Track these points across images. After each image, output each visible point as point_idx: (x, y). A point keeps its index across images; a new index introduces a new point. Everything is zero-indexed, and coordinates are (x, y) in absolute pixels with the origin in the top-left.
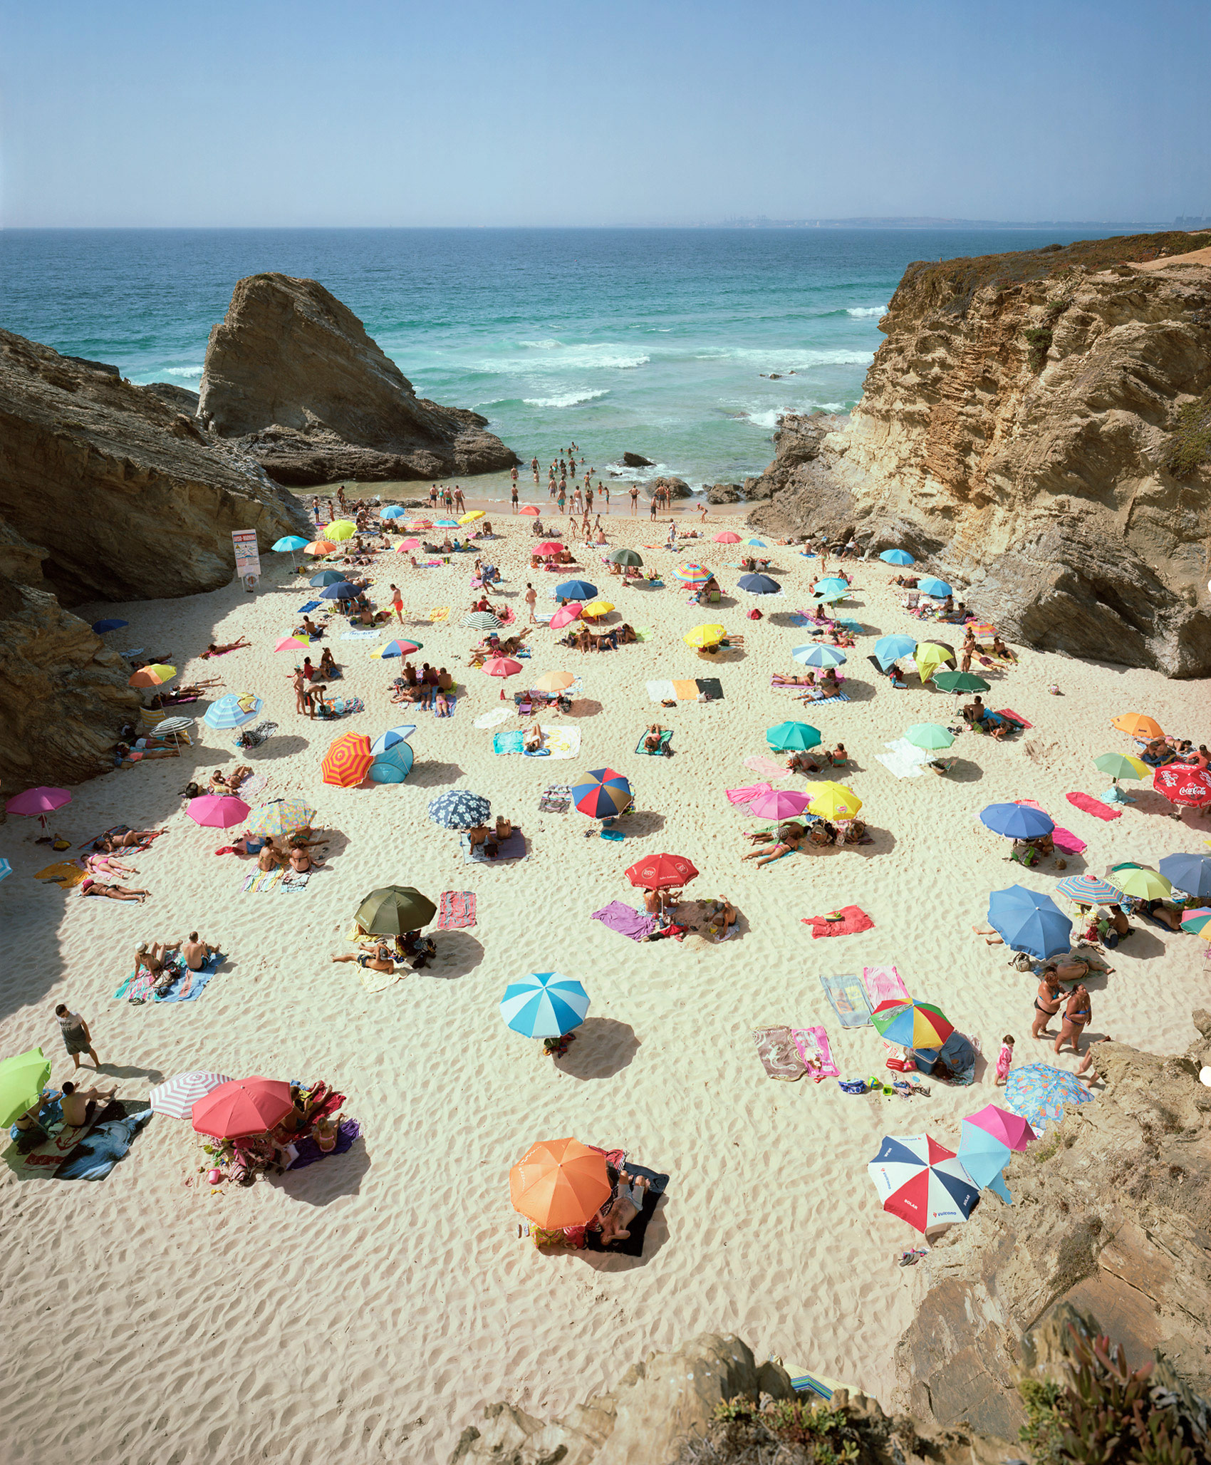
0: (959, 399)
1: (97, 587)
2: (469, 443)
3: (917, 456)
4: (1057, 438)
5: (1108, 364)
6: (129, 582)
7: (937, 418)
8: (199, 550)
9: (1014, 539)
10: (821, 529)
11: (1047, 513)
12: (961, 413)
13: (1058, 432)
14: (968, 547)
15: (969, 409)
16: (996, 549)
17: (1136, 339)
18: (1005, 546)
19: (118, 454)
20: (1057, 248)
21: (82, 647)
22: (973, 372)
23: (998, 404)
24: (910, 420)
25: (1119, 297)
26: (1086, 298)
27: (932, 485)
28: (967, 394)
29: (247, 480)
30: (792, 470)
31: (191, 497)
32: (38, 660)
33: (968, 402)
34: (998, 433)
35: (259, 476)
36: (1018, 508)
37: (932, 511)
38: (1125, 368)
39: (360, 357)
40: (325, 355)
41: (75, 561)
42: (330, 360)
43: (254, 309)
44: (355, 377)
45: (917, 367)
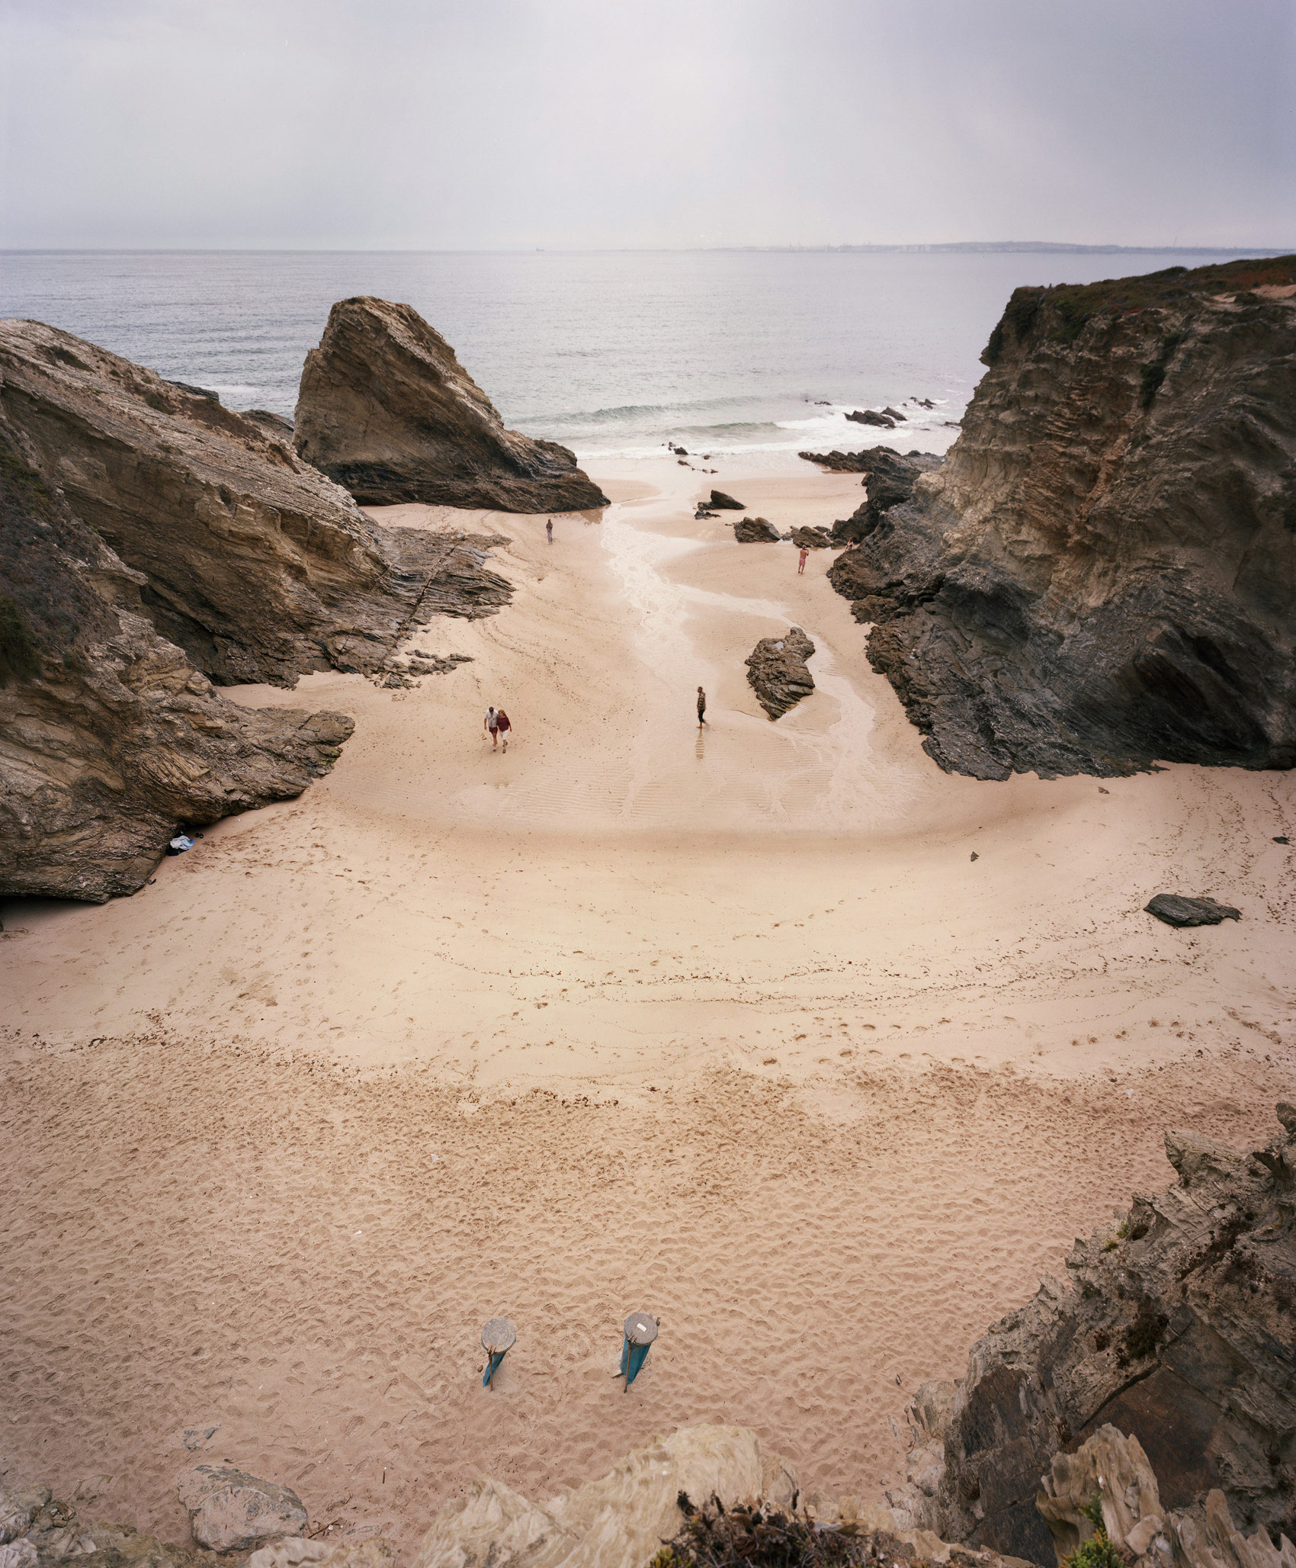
0: (1062, 438)
1: (193, 615)
2: (556, 477)
3: (1013, 500)
4: (1167, 482)
5: (1226, 401)
6: (222, 610)
7: (1039, 459)
8: (290, 580)
9: (1113, 591)
10: (909, 576)
11: (1150, 564)
12: (1063, 454)
13: (1166, 477)
14: (1064, 600)
15: (1075, 450)
16: (1093, 601)
17: (1258, 374)
18: (1102, 599)
19: (215, 481)
20: (1177, 271)
21: (175, 674)
22: (1079, 408)
23: (1104, 444)
24: (1007, 460)
25: (1242, 328)
26: (1204, 329)
27: (1027, 533)
28: (1068, 435)
29: (337, 510)
30: (883, 513)
31: (283, 526)
32: (133, 686)
33: (1070, 442)
34: (1102, 476)
35: (349, 506)
36: (1119, 559)
37: (1028, 559)
38: (1244, 407)
39: (451, 385)
40: (416, 382)
41: (171, 587)
42: (421, 388)
43: (348, 334)
44: (444, 406)
45: (1018, 403)
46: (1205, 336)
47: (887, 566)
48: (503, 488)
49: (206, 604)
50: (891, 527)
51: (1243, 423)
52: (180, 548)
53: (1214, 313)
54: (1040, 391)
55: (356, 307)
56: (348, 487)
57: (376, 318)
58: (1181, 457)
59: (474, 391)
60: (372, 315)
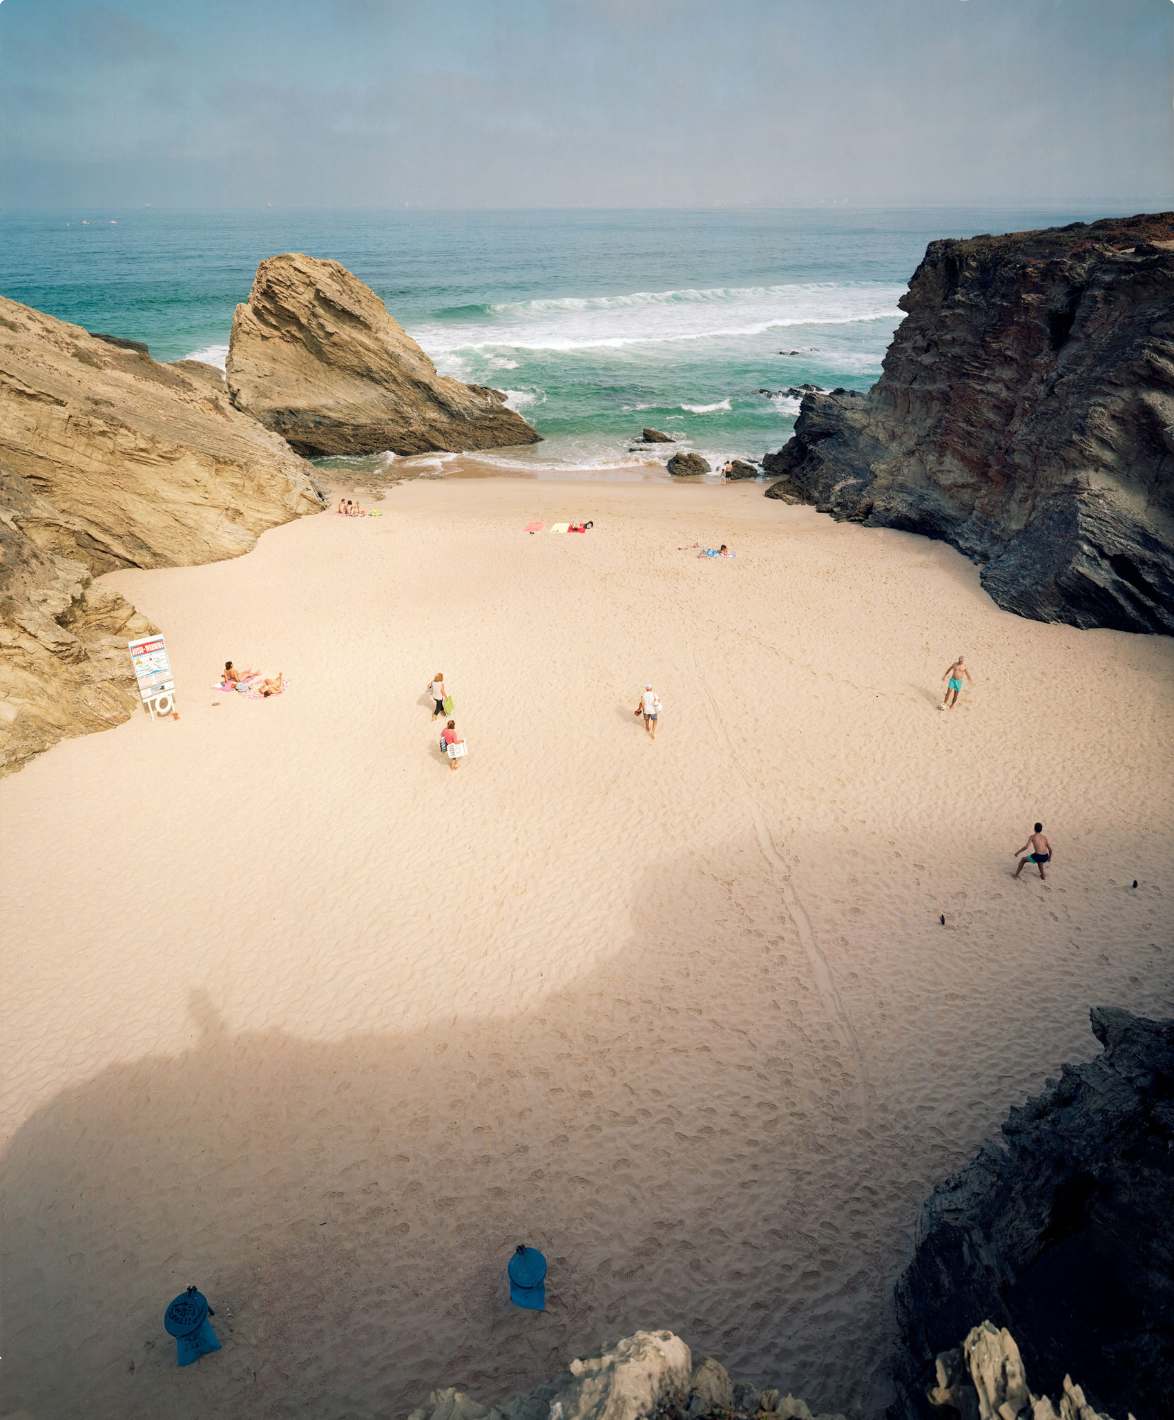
0: (980, 377)
1: (127, 555)
2: (491, 419)
3: (935, 433)
5: (1131, 344)
6: (159, 551)
7: (958, 396)
8: (226, 521)
9: (1033, 515)
10: (838, 504)
12: (981, 391)
14: (987, 523)
15: (990, 387)
16: (1015, 525)
17: (1161, 318)
18: (1024, 522)
20: (1079, 226)
21: (113, 614)
22: (994, 351)
23: (1019, 382)
24: (927, 398)
25: (1142, 276)
26: (1108, 278)
27: (950, 462)
28: (985, 373)
29: (272, 455)
30: (811, 447)
31: (217, 472)
33: (988, 379)
34: (1018, 411)
35: (283, 451)
36: (1038, 486)
37: (948, 489)
38: (1149, 347)
39: (381, 335)
40: (346, 332)
41: (107, 531)
42: (353, 339)
43: (276, 288)
44: (376, 354)
45: (936, 345)
46: (1107, 284)
47: (816, 494)
48: (439, 430)
49: (144, 546)
50: (821, 461)
51: (1148, 361)
52: (116, 495)
53: (1117, 263)
54: (955, 334)
55: (283, 264)
56: (283, 432)
57: (304, 273)
58: (1091, 393)
59: (405, 341)
60: (300, 271)
